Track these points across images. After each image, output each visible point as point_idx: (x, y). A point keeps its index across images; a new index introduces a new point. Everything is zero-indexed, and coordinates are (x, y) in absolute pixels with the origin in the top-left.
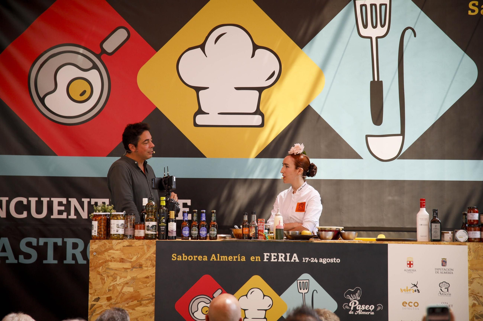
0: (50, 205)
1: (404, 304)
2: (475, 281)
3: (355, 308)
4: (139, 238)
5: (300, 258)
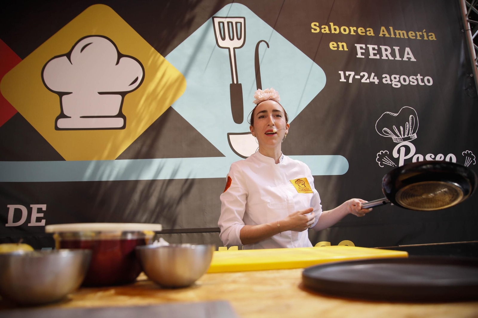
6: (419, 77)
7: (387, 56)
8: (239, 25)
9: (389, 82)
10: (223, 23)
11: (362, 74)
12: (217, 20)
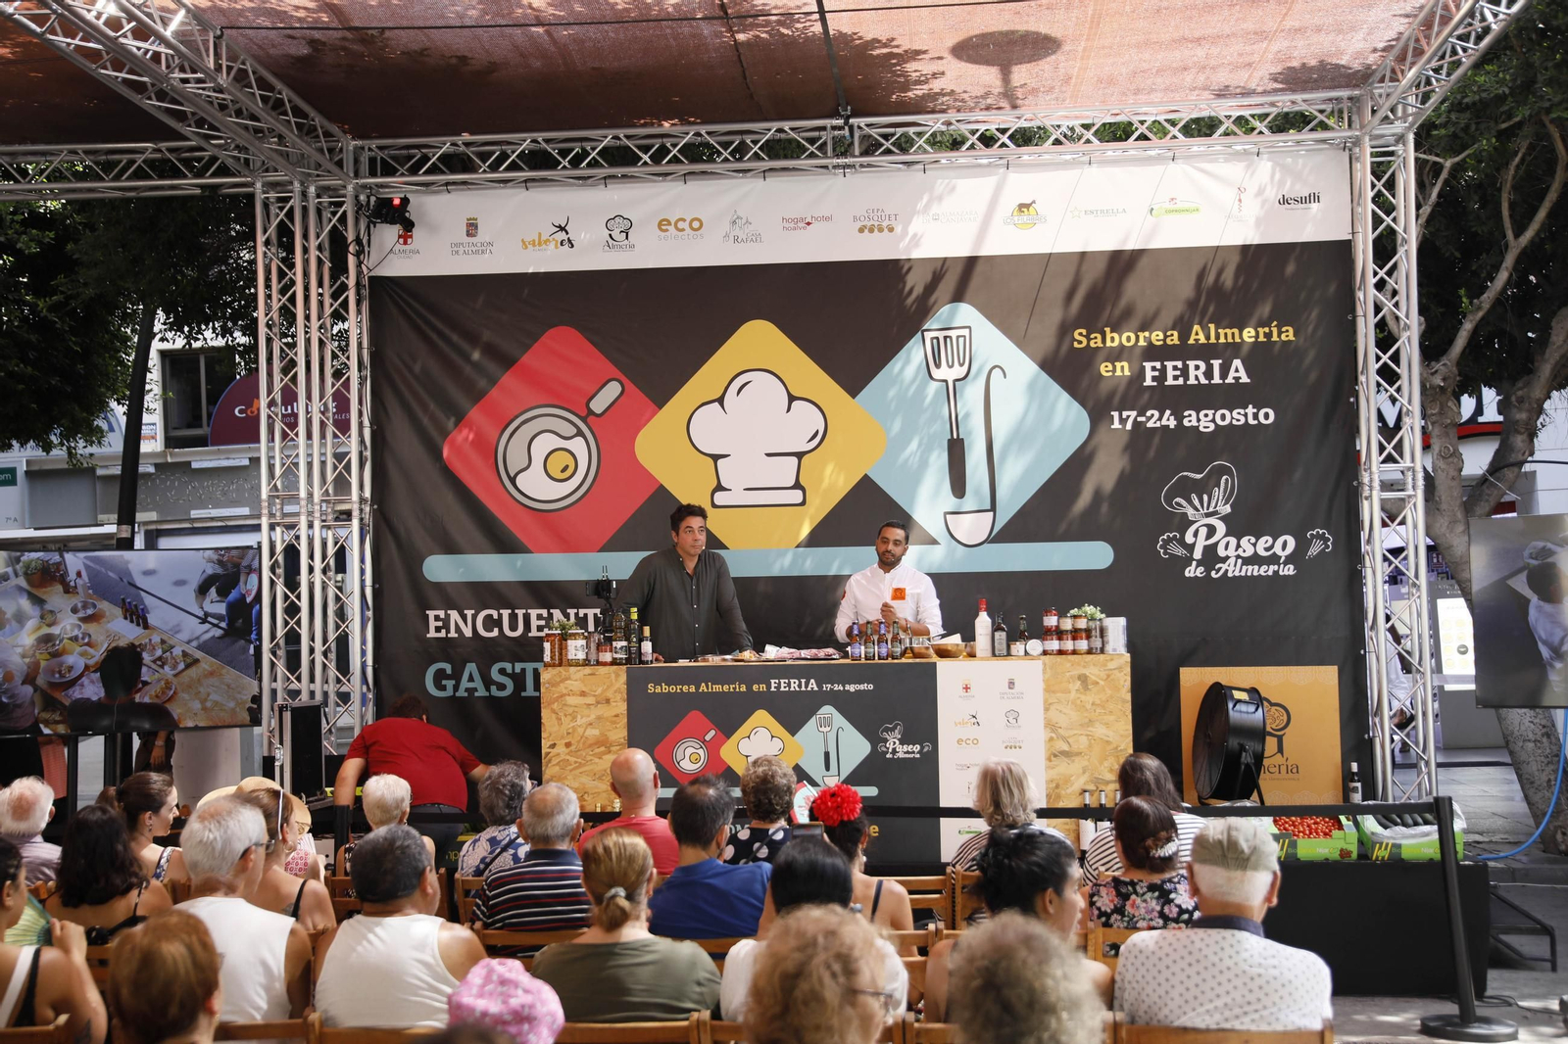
0: (527, 619)
1: (959, 741)
2: (1052, 708)
3: (894, 749)
4: (605, 664)
5: (819, 685)
6: (1250, 410)
7: (1197, 378)
8: (961, 340)
9: (1194, 423)
10: (937, 338)
11: (1149, 414)
12: (928, 335)
